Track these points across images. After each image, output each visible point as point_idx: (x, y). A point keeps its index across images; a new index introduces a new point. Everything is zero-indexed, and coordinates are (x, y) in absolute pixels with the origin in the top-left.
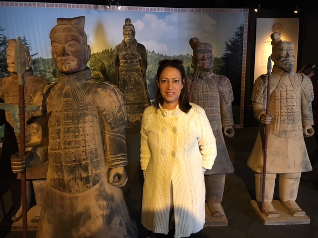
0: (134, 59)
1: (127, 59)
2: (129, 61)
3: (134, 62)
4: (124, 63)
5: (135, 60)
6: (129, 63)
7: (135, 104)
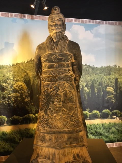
0: (64, 61)
1: (52, 62)
2: (56, 64)
3: (64, 66)
4: (49, 68)
5: (65, 63)
6: (57, 67)
7: (65, 132)
